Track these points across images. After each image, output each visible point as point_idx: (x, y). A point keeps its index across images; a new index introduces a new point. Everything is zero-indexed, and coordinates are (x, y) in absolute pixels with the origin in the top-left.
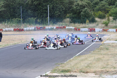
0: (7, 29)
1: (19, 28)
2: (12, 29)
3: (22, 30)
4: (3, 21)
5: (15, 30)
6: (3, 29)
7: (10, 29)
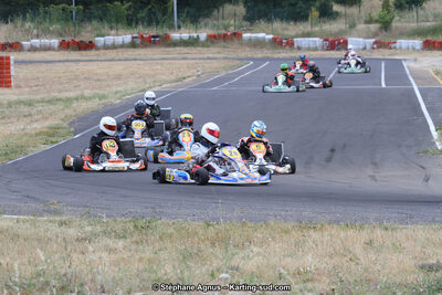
0: (36, 42)
1: (77, 40)
2: (55, 42)
3: (90, 46)
4: (18, 15)
5: (64, 46)
6: (24, 43)
7: (45, 41)
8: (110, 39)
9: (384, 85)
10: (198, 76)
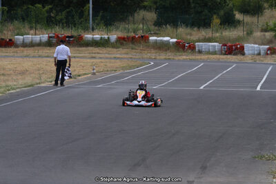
8: (29, 38)
9: (258, 89)
10: (94, 74)
